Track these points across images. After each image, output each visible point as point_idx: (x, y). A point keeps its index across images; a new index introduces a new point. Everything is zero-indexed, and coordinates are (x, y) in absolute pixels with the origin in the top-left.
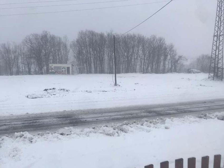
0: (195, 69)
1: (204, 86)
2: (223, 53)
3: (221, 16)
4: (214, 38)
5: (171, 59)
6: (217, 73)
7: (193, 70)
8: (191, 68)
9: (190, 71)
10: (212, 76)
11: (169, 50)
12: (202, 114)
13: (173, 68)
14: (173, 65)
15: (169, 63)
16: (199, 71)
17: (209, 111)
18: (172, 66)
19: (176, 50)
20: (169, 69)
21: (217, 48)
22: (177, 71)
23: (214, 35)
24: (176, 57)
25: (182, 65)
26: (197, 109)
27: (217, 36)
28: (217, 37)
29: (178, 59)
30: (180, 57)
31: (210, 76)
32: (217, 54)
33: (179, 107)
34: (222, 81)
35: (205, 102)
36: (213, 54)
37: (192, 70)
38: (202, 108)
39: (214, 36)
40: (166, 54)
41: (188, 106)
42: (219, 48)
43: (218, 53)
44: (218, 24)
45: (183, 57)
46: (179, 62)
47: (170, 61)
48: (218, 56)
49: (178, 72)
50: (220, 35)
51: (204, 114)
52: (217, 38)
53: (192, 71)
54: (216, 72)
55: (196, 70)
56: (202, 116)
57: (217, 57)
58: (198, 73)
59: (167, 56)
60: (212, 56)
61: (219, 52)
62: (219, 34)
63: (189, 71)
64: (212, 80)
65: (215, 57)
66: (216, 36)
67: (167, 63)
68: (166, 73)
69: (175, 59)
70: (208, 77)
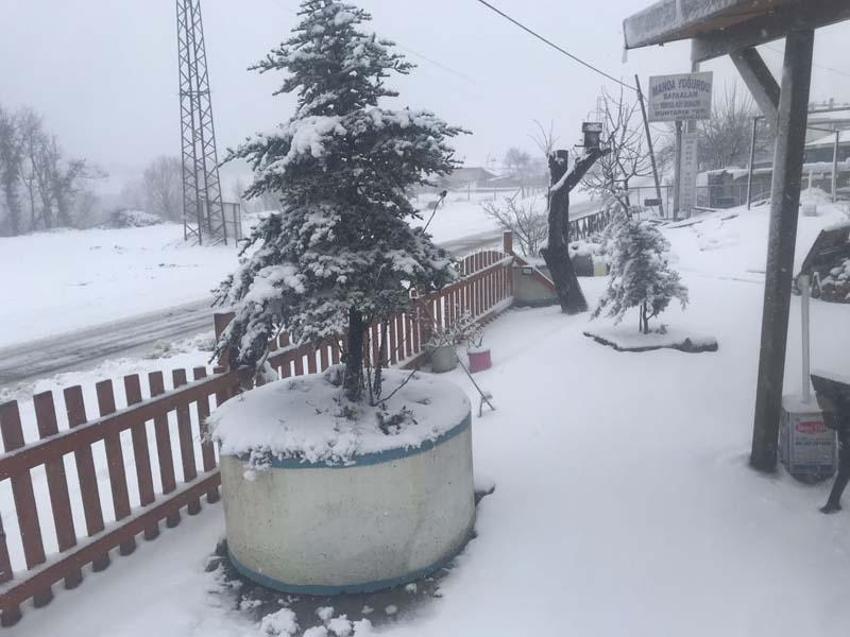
0: (139, 210)
1: (174, 265)
2: (215, 151)
3: (193, 28)
4: (181, 102)
5: (40, 175)
6: (209, 219)
7: (135, 213)
8: (125, 209)
9: (121, 218)
10: (193, 231)
11: (21, 137)
12: (158, 347)
13: (55, 210)
14: (52, 197)
15: (31, 190)
16: (155, 217)
17: (179, 336)
18: (47, 203)
19: (54, 138)
20: (37, 215)
21: (197, 135)
22: (74, 223)
23: (181, 90)
24: (57, 167)
25: (91, 199)
26: (146, 338)
27: (190, 93)
28: (191, 96)
29: (71, 175)
30: (77, 166)
31: (188, 231)
32: (199, 156)
33: (85, 343)
34: (226, 244)
35: (171, 314)
36: (185, 156)
37: (129, 213)
38: (161, 332)
39: (182, 94)
40: (10, 153)
41: (115, 334)
42: (202, 134)
43: (204, 153)
44: (188, 53)
45: (86, 164)
46: (74, 185)
47: (35, 182)
48: (204, 163)
49: (76, 227)
50: (198, 92)
51: (163, 346)
52: (192, 100)
53: (131, 217)
54: (206, 216)
55: (145, 216)
56: (157, 351)
57: (202, 166)
58: (153, 224)
59: (18, 160)
60: (183, 163)
61: (203, 148)
62: (195, 88)
63: (118, 220)
64: (197, 246)
65: (196, 166)
66: (186, 94)
67: (22, 189)
68: (23, 233)
69: (56, 175)
70: (183, 235)
